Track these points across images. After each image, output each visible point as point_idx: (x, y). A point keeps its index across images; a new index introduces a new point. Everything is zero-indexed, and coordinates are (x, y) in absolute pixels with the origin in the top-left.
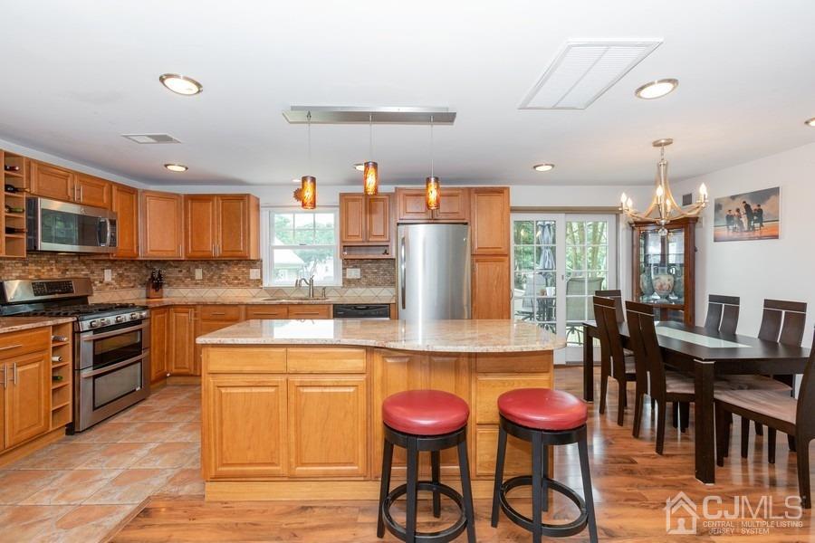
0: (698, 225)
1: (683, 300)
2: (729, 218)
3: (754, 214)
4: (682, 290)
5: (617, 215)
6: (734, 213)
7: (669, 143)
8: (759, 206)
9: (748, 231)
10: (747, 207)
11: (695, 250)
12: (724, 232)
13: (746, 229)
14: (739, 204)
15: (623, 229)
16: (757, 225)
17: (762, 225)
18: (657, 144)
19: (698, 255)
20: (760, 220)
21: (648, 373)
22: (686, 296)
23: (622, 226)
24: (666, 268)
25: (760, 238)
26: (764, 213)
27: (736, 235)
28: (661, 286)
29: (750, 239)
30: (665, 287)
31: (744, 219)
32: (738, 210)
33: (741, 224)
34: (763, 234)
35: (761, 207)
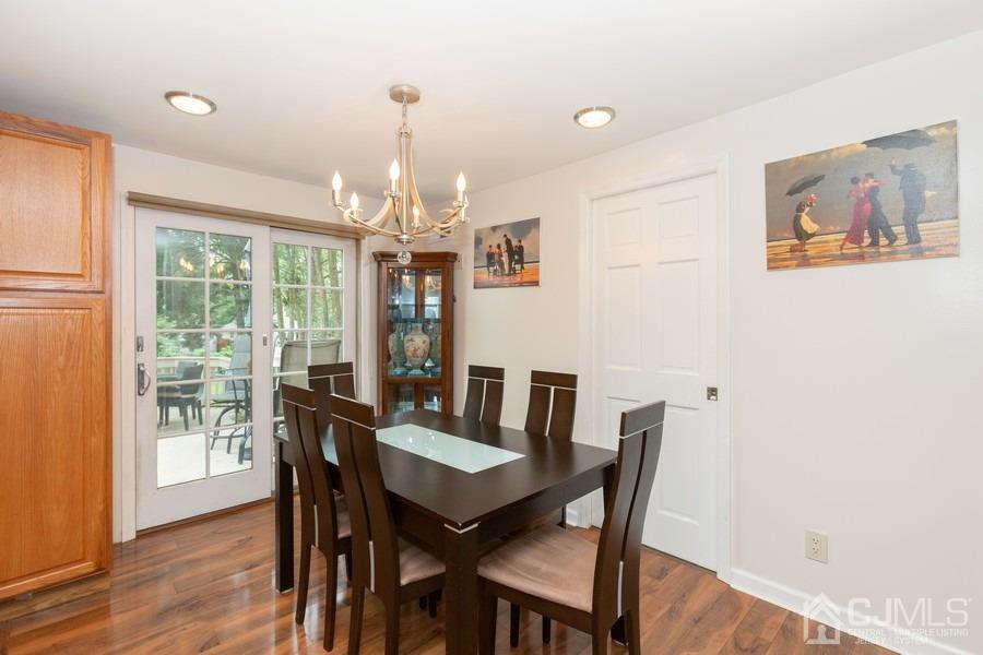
0: (456, 264)
1: (439, 369)
2: (490, 256)
3: (516, 254)
4: (440, 355)
5: (358, 241)
6: (495, 250)
8: (520, 241)
9: (509, 275)
10: (508, 242)
11: (454, 300)
12: (485, 275)
13: (507, 272)
15: (365, 265)
16: (518, 267)
17: (522, 267)
19: (457, 305)
20: (521, 261)
21: (371, 543)
22: (443, 366)
23: (365, 258)
24: (420, 325)
25: (521, 284)
26: (525, 251)
27: (497, 280)
28: (415, 350)
29: (511, 285)
30: (420, 352)
31: (505, 259)
32: (499, 247)
33: (502, 265)
34: (525, 279)
35: (522, 243)
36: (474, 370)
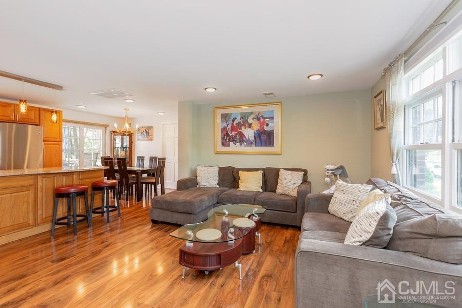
0: (133, 134)
2: (142, 133)
3: (148, 133)
4: (128, 156)
5: (105, 128)
7: (128, 110)
8: (148, 131)
9: (146, 138)
10: (146, 131)
11: (132, 142)
12: (140, 137)
14: (144, 129)
17: (149, 137)
18: (125, 109)
19: (133, 144)
20: (149, 135)
22: (129, 159)
23: (108, 132)
26: (150, 133)
30: (123, 155)
31: (145, 134)
32: (144, 131)
36: (138, 157)
